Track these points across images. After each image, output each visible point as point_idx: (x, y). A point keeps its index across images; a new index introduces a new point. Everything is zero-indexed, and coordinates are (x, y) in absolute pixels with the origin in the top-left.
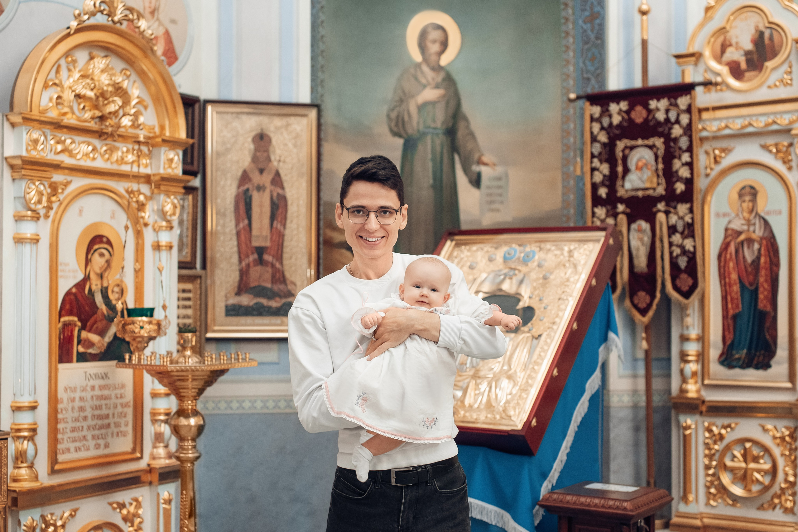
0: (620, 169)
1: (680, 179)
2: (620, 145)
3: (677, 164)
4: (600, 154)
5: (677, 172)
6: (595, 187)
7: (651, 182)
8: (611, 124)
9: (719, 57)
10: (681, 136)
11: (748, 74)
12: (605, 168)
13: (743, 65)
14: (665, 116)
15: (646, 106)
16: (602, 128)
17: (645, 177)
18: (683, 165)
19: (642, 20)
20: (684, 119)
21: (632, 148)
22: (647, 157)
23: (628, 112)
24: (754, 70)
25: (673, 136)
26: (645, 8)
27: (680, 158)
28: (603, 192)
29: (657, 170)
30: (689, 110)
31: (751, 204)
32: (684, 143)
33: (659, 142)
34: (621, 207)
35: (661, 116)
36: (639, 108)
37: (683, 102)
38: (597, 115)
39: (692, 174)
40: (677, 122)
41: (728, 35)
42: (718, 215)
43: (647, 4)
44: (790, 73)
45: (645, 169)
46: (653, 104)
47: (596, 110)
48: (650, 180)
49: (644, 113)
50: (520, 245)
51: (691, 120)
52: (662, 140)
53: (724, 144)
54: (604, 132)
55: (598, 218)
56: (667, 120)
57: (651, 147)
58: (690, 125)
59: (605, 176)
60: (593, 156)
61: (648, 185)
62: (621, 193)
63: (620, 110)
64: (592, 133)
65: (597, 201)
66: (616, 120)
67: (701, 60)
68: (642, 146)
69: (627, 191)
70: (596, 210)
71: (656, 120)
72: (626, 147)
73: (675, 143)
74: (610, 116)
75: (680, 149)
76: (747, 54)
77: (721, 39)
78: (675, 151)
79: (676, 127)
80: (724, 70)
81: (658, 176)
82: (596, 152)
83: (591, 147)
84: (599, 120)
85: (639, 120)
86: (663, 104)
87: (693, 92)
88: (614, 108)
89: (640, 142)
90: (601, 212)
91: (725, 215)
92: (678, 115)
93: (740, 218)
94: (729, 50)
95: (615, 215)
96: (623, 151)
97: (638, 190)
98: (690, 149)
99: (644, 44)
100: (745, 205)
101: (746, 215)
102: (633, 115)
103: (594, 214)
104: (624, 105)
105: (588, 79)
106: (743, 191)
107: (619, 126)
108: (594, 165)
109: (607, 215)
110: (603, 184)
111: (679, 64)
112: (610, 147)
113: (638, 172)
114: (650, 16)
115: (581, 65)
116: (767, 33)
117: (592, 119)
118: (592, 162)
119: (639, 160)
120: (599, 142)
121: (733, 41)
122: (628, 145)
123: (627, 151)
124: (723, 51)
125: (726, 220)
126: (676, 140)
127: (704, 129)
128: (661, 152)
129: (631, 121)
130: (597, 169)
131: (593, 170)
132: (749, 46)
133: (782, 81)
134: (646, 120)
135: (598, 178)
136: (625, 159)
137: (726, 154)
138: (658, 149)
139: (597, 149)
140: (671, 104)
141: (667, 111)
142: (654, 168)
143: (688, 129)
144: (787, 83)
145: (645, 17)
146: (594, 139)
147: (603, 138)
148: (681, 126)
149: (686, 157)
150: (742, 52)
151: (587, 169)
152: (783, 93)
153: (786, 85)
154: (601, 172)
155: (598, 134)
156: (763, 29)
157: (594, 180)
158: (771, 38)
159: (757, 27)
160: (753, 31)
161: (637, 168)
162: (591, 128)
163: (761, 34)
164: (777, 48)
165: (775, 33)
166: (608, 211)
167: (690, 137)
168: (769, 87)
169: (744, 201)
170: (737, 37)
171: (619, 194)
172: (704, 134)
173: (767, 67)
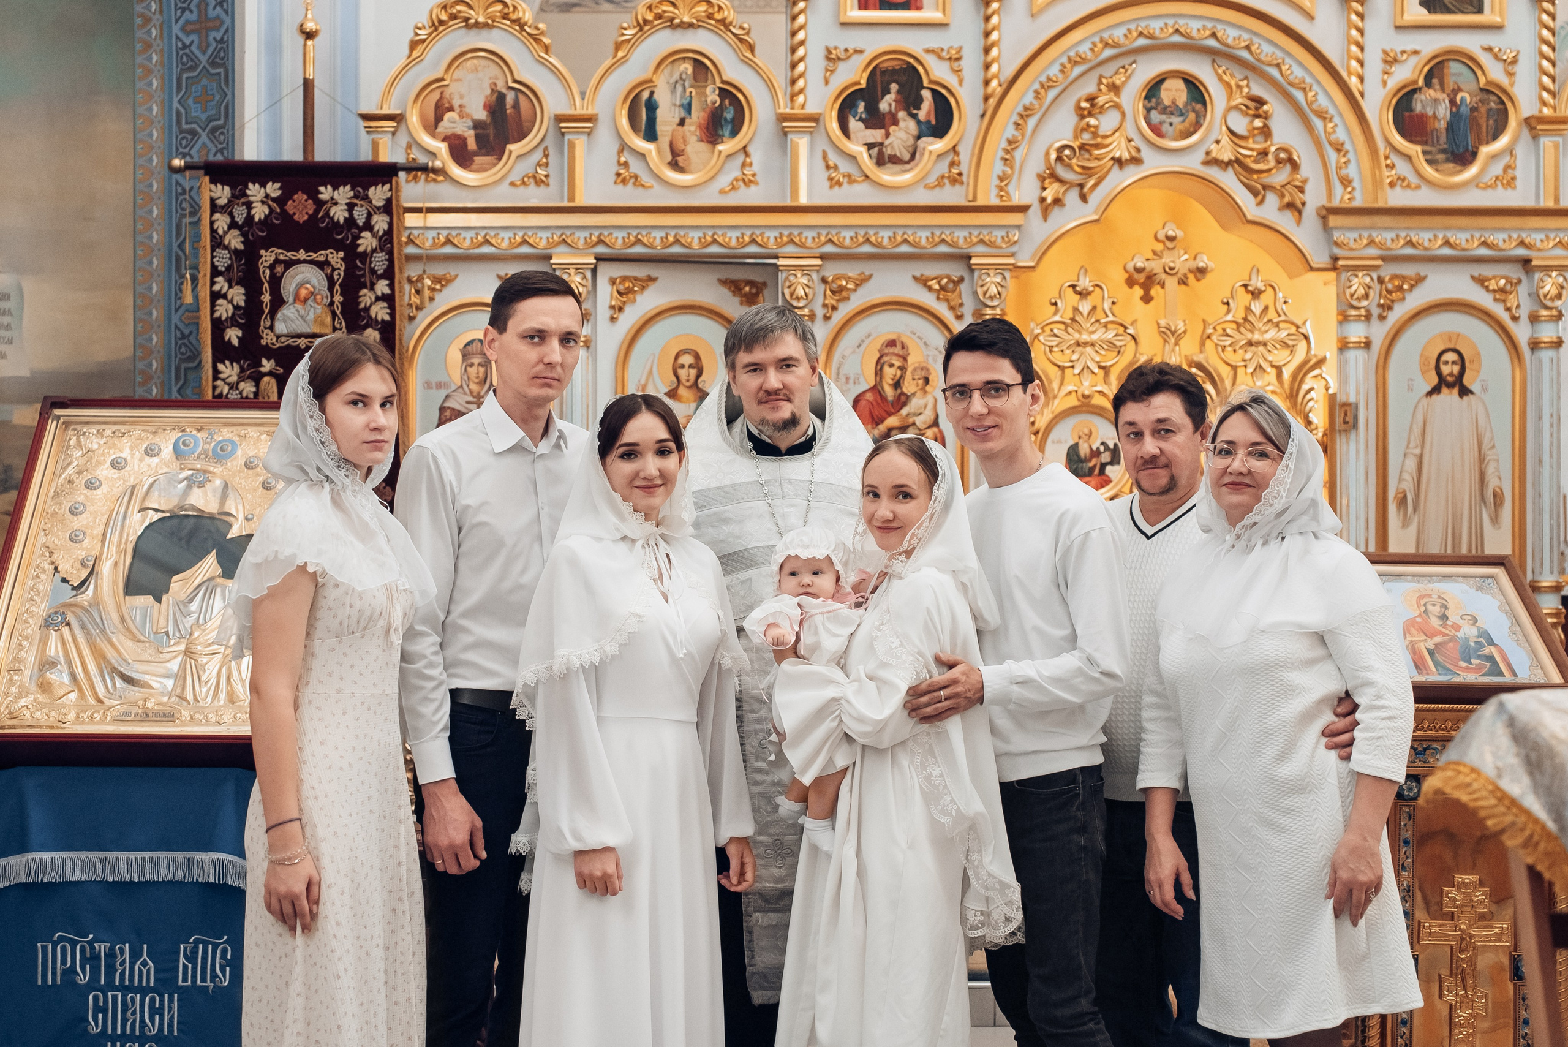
0: (266, 298)
1: (372, 323)
2: (267, 257)
3: (366, 297)
4: (229, 268)
5: (367, 309)
6: (218, 326)
7: (322, 324)
8: (250, 218)
9: (432, 125)
10: (374, 251)
11: (478, 160)
12: (238, 295)
13: (472, 144)
14: (346, 215)
15: (313, 195)
16: (233, 225)
17: (311, 316)
18: (378, 299)
19: (305, 45)
20: (380, 223)
21: (289, 264)
22: (314, 281)
23: (281, 201)
24: (487, 154)
25: (361, 249)
26: (310, 26)
27: (372, 289)
28: (233, 335)
29: (332, 303)
30: (388, 208)
31: (482, 370)
32: (379, 262)
33: (336, 258)
34: (267, 365)
35: (339, 214)
36: (300, 197)
37: (378, 194)
38: (223, 201)
39: (392, 315)
40: (368, 226)
41: (447, 92)
42: (428, 385)
43: (313, 20)
44: (547, 164)
45: (310, 302)
46: (326, 193)
47: (223, 193)
48: (318, 320)
49: (310, 207)
50: (199, 430)
51: (391, 224)
52: (341, 254)
53: (439, 270)
54: (235, 232)
55: (223, 380)
56: (351, 221)
57: (321, 265)
58: (389, 233)
59: (237, 308)
60: (215, 272)
61: (316, 330)
62: (268, 339)
63: (267, 196)
64: (213, 231)
65: (222, 351)
66: (260, 212)
67: (403, 127)
68: (305, 262)
69: (278, 337)
70: (220, 367)
71: (332, 219)
72: (277, 261)
73: (363, 263)
74: (249, 205)
75: (373, 271)
76: (477, 125)
77: (436, 96)
78: (363, 275)
79: (366, 234)
80: (442, 148)
81: (334, 314)
82: (221, 264)
83: (213, 257)
84: (226, 209)
85: (301, 217)
86: (344, 194)
87: (394, 180)
88: (255, 191)
89: (302, 254)
90: (230, 371)
91: (439, 386)
92: (369, 216)
93: (465, 394)
94: (448, 115)
95: (257, 378)
96: (272, 267)
97: (299, 336)
98: (389, 274)
99: (308, 86)
100: (472, 371)
101: (474, 387)
102: (290, 206)
103: (216, 373)
104: (273, 189)
105: (193, 133)
106: (469, 348)
107: (265, 222)
108: (216, 288)
109: (241, 378)
110: (233, 321)
111: (370, 131)
112: (247, 258)
113: (299, 306)
114: (317, 40)
115: (176, 104)
116: (510, 97)
117: (214, 208)
118: (213, 283)
119: (300, 285)
120: (227, 248)
121: (456, 103)
122: (281, 257)
123: (279, 269)
124: (439, 119)
125: (443, 393)
126: (365, 256)
127: (410, 241)
128: (339, 275)
129: (286, 216)
130: (225, 296)
131: (215, 296)
132: (482, 115)
133: (534, 177)
134: (313, 217)
135: (224, 310)
136: (276, 282)
137: (442, 286)
138: (334, 270)
139: (223, 259)
140: (356, 196)
141: (351, 207)
142: (327, 301)
143: (387, 240)
144: (542, 181)
145: (309, 43)
146: (217, 242)
147: (235, 240)
148: (374, 235)
149: (382, 287)
150: (471, 124)
151: (205, 293)
152: (534, 196)
153: (539, 182)
154: (231, 302)
155: (225, 233)
156: (504, 90)
157: (217, 315)
158: (516, 105)
159: (495, 84)
160: (488, 92)
161: (297, 298)
162: (212, 223)
163: (501, 97)
164: (526, 124)
165: (521, 98)
166: (242, 370)
167: (390, 253)
168: (512, 184)
169: (472, 365)
170: (462, 97)
171: (263, 342)
172: (410, 250)
173: (511, 152)
